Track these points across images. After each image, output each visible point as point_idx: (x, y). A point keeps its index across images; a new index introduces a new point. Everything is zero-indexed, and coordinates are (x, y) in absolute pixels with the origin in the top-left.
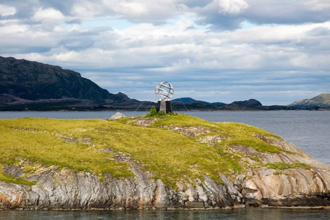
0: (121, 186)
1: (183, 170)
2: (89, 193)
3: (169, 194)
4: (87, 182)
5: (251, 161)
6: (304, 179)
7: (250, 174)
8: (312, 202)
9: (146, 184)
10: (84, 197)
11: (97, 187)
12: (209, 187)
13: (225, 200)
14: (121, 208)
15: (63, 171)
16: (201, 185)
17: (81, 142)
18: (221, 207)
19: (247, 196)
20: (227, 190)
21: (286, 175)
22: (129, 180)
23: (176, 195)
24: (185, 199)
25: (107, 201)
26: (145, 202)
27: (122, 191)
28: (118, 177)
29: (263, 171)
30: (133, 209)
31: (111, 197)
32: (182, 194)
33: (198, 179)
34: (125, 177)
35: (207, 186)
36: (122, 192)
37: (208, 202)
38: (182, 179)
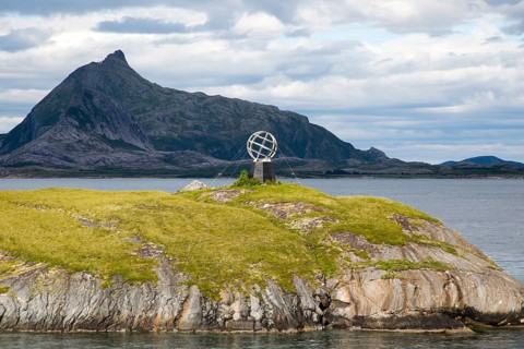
0: (133, 296)
1: (237, 272)
2: (81, 305)
3: (203, 308)
4: (82, 288)
5: (354, 258)
6: (429, 286)
7: (346, 278)
8: (429, 323)
9: (174, 292)
10: (71, 312)
11: (95, 297)
12: (271, 297)
13: (290, 318)
14: (123, 330)
15: (52, 272)
16: (259, 295)
17: (103, 227)
18: (280, 330)
19: (334, 313)
20: (299, 302)
21: (401, 279)
22: (149, 286)
23: (216, 310)
24: (227, 316)
25: (105, 319)
26: (164, 321)
27: (132, 302)
28: (132, 281)
29: (368, 273)
30: (143, 331)
31: (112, 313)
32: (224, 309)
33: (256, 285)
34: (143, 281)
35: (267, 297)
36: (132, 305)
37: (261, 320)
38: (230, 285)
